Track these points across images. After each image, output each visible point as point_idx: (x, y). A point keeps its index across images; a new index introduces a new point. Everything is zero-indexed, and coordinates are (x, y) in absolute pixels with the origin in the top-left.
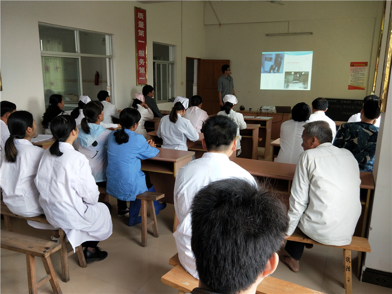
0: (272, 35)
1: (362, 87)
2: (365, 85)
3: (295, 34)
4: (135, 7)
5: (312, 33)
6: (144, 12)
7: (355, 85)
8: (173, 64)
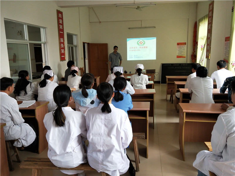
0: (132, 28)
1: (184, 56)
2: (185, 55)
3: (145, 27)
4: (57, 10)
5: (155, 27)
6: (61, 13)
7: (180, 55)
8: (76, 46)
